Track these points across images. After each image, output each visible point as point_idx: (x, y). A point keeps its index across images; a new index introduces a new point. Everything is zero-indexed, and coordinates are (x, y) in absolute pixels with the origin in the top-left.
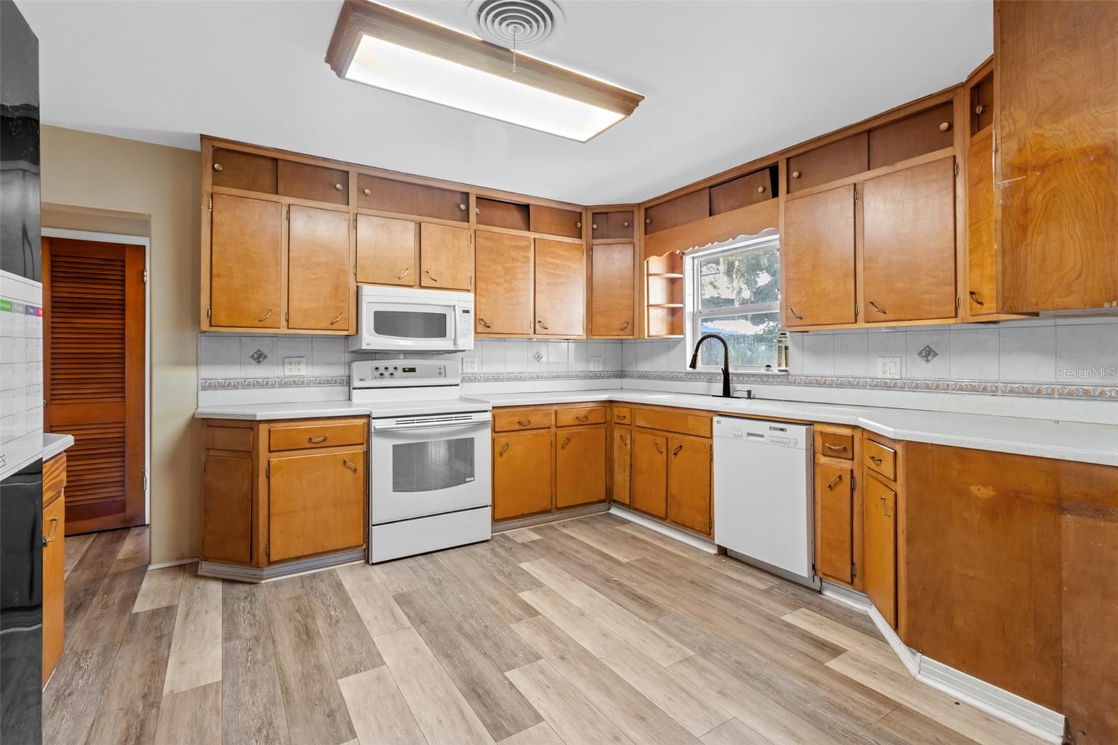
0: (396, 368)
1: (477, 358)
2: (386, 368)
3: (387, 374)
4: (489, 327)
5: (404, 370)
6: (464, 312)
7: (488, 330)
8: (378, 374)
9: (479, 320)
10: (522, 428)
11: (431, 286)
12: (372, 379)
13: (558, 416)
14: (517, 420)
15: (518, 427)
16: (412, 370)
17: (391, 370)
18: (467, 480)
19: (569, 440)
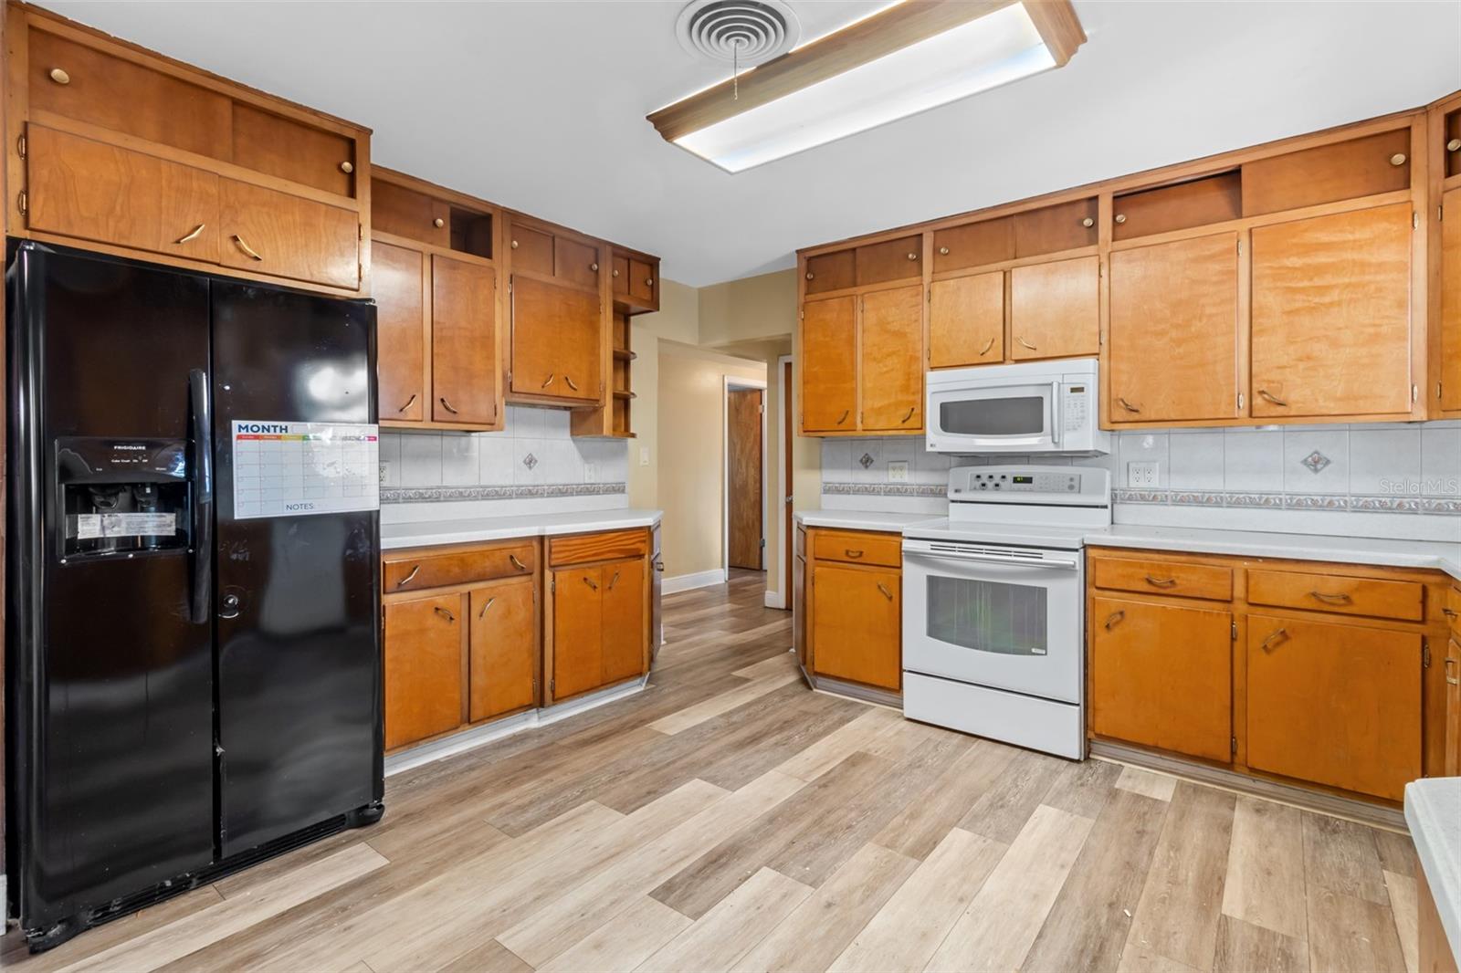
0: (1003, 477)
1: (1157, 464)
2: (991, 477)
3: (990, 484)
4: (1136, 411)
5: (1015, 480)
6: (1073, 390)
7: (1136, 416)
8: (978, 484)
9: (1116, 400)
10: (1153, 589)
11: (1027, 357)
12: (970, 490)
13: (1252, 582)
14: (1144, 573)
15: (1145, 587)
16: (1028, 480)
17: (997, 479)
18: (1033, 650)
19: (1284, 636)
